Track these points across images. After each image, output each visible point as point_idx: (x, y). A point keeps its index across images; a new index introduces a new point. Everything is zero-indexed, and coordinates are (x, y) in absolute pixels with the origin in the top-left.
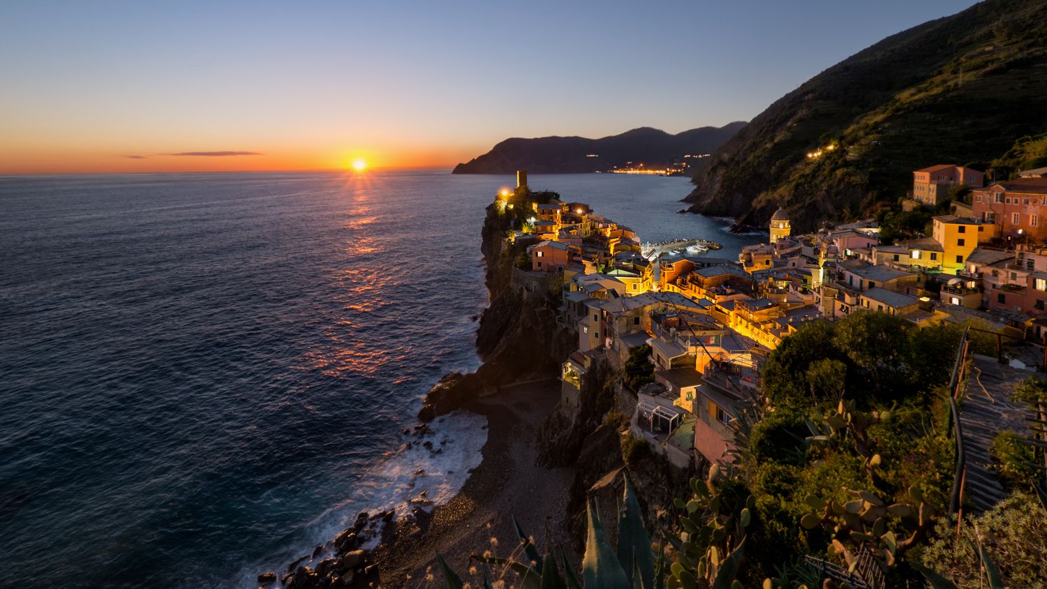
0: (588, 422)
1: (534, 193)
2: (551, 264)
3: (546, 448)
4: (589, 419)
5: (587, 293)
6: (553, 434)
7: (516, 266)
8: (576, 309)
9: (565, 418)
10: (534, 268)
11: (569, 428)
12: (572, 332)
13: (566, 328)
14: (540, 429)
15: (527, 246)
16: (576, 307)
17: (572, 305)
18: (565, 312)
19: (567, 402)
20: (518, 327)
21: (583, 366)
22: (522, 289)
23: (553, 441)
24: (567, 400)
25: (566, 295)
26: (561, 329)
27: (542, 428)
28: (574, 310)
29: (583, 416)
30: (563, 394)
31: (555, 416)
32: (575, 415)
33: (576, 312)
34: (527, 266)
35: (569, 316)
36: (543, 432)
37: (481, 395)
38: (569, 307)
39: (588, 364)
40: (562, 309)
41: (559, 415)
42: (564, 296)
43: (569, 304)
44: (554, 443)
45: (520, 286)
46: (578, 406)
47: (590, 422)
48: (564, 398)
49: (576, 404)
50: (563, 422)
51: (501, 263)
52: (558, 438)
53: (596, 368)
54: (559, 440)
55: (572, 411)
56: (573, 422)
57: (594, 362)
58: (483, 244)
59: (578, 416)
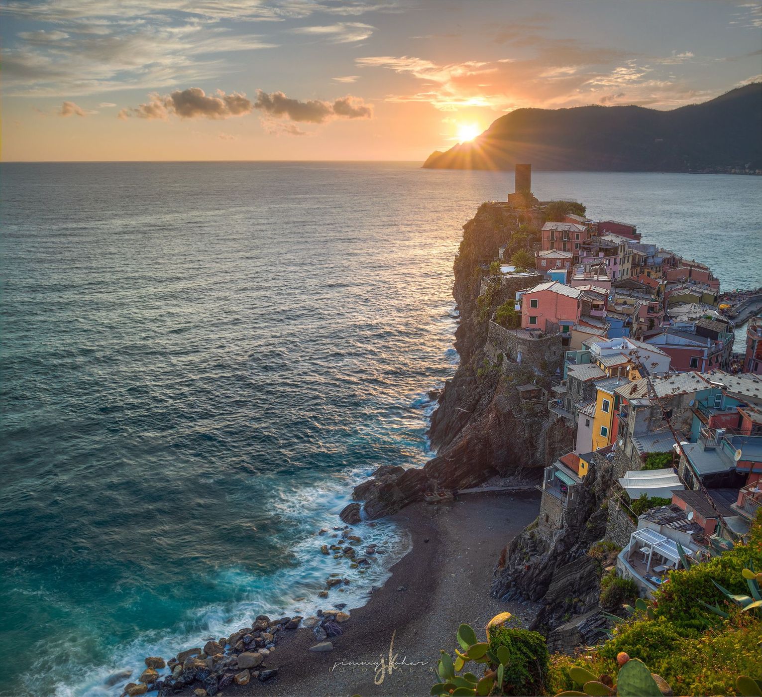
0: (574, 549)
1: (541, 204)
2: (554, 320)
3: (509, 575)
4: (577, 546)
5: (602, 367)
6: (521, 559)
7: (494, 320)
8: (581, 391)
9: (541, 541)
10: (523, 325)
11: (545, 554)
12: (571, 425)
13: (563, 420)
14: (505, 551)
15: (518, 290)
16: (582, 387)
17: (575, 384)
18: (564, 394)
19: (547, 520)
20: (489, 412)
21: (577, 474)
22: (500, 357)
23: (520, 567)
24: (547, 517)
25: (571, 370)
26: (555, 420)
27: (508, 550)
28: (578, 392)
29: (566, 542)
30: (541, 509)
31: (528, 537)
32: (555, 538)
33: (582, 395)
34: (513, 322)
35: (569, 402)
36: (508, 555)
37: (428, 499)
38: (570, 388)
39: (583, 471)
40: (559, 389)
41: (532, 536)
42: (566, 370)
43: (571, 382)
44: (522, 570)
45: (499, 352)
46: (562, 527)
47: (578, 549)
48: (543, 515)
49: (559, 524)
50: (536, 546)
51: (477, 316)
52: (527, 564)
53: (595, 479)
54: (529, 568)
55: (551, 532)
56: (552, 548)
57: (592, 469)
58: (455, 285)
59: (561, 540)
